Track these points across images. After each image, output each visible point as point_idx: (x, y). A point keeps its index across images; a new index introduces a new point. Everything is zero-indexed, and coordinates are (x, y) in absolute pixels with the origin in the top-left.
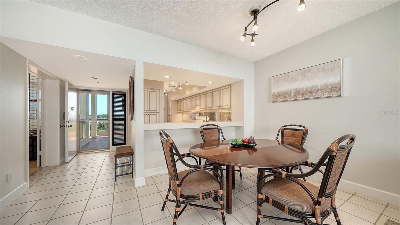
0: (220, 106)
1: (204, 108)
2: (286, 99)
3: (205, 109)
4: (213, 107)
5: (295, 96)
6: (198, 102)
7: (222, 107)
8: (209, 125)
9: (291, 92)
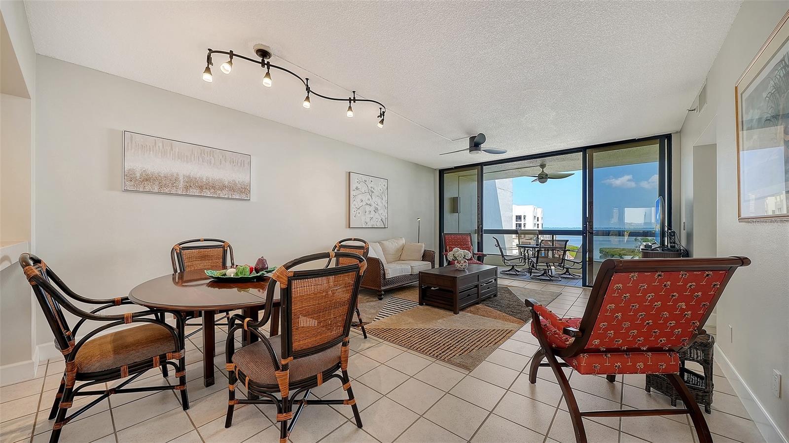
2: (167, 191)
5: (187, 188)
9: (177, 179)
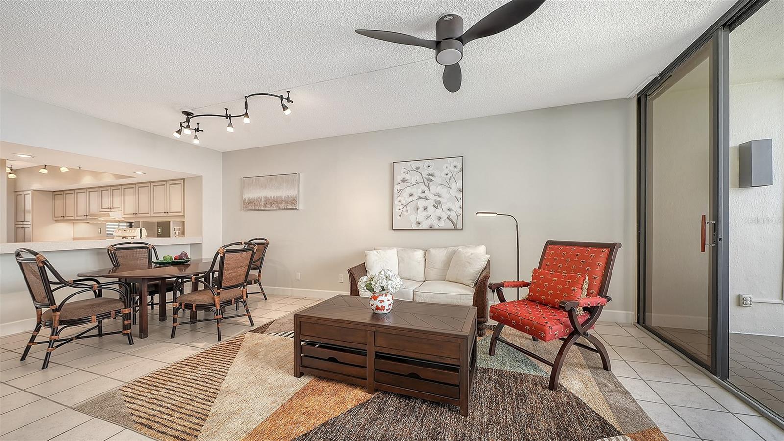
0: (165, 212)
1: (132, 214)
3: (134, 215)
4: (152, 213)
5: (265, 205)
6: (117, 201)
7: (169, 214)
8: (130, 243)
9: (261, 201)
